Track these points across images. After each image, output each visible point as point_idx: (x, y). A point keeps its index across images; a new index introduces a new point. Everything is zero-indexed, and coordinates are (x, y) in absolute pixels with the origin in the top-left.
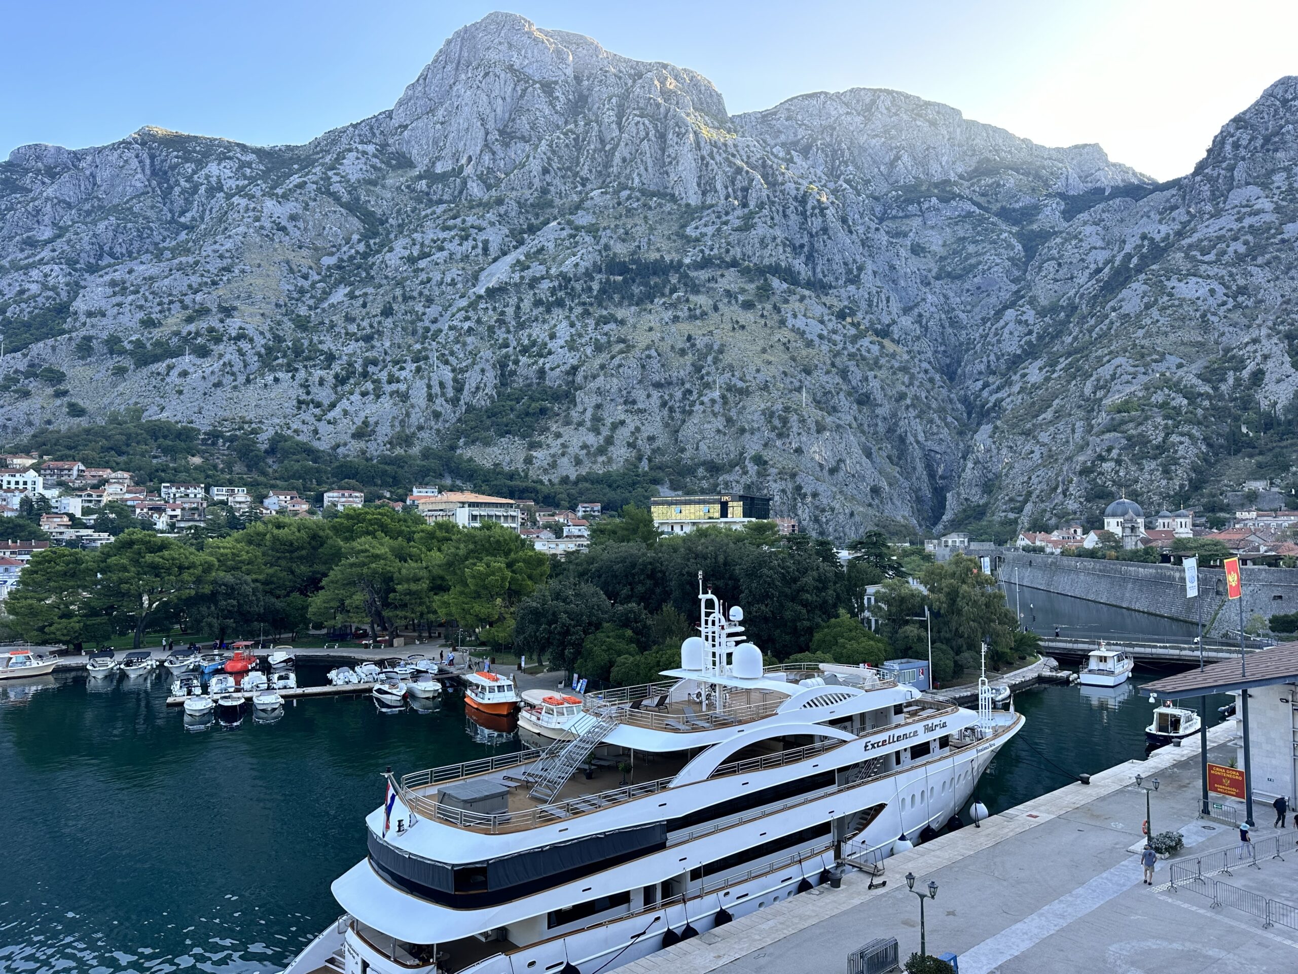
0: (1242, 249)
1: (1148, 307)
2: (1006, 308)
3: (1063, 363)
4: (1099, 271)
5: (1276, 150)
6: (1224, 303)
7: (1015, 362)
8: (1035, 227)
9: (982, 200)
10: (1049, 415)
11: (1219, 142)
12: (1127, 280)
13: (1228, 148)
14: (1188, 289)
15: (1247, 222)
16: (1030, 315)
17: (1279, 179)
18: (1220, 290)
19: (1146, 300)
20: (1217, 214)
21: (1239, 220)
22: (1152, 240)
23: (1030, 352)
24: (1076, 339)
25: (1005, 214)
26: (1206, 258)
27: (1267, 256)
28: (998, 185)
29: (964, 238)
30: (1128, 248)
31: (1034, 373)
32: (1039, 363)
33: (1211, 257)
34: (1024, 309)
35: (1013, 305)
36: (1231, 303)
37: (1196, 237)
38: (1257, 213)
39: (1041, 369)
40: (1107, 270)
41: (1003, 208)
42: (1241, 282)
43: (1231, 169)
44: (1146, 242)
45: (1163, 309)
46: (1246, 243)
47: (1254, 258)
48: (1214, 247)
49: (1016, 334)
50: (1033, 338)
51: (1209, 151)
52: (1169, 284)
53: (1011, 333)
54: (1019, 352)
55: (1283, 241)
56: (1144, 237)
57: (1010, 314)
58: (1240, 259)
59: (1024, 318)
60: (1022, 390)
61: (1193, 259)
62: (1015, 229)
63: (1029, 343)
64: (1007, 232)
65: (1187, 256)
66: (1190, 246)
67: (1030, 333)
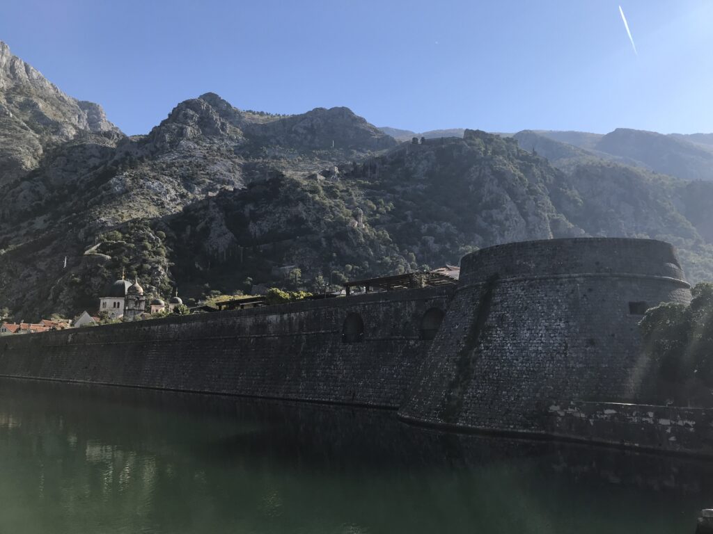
7: (24, 216)
10: (48, 250)
11: (176, 112)
12: (115, 174)
14: (154, 186)
15: (189, 159)
16: (42, 189)
20: (172, 151)
21: (184, 157)
22: (132, 157)
23: (38, 211)
24: (75, 204)
26: (165, 172)
30: (116, 158)
31: (40, 223)
32: (45, 217)
33: (168, 172)
34: (38, 183)
38: (193, 156)
39: (45, 221)
40: (101, 168)
43: (182, 128)
44: (128, 158)
49: (29, 198)
50: (42, 202)
52: (142, 181)
53: (25, 197)
54: (29, 210)
56: (127, 154)
57: (25, 184)
59: (37, 189)
62: (38, 136)
63: (38, 205)
67: (41, 199)
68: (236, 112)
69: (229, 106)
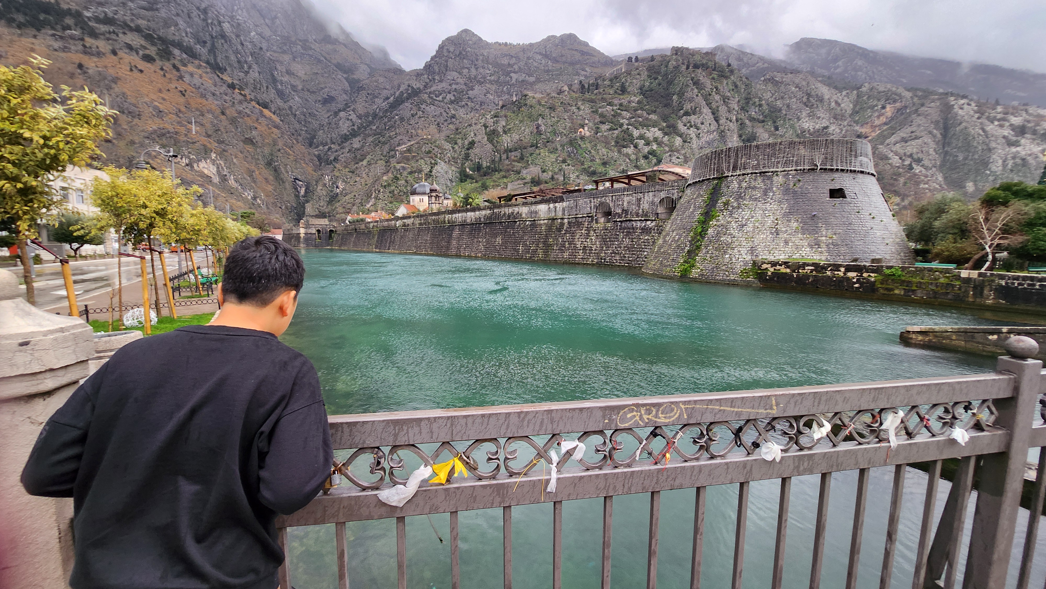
0: (453, 98)
1: (413, 115)
2: (340, 111)
3: (371, 139)
4: (388, 98)
5: (464, 58)
6: (446, 121)
7: (345, 138)
8: (355, 76)
9: (327, 56)
10: (365, 163)
11: (441, 47)
12: (403, 102)
13: (445, 51)
14: (431, 109)
15: (454, 86)
16: (353, 117)
17: (465, 71)
18: (445, 114)
19: (412, 112)
20: (441, 81)
21: (450, 85)
22: (412, 88)
23: (354, 134)
24: (378, 127)
25: (339, 66)
26: (438, 99)
27: (463, 103)
28: (335, 51)
29: (317, 73)
30: (401, 89)
31: (356, 143)
32: (359, 139)
33: (440, 98)
34: (350, 113)
35: (344, 110)
36: (449, 121)
37: (432, 89)
38: (457, 84)
39: (360, 141)
40: (392, 98)
41: (338, 63)
42: (453, 112)
43: (447, 61)
44: (410, 88)
45: (420, 117)
46: (454, 95)
47: (458, 103)
48: (441, 94)
49: (346, 125)
50: (356, 127)
51: (437, 52)
52: (423, 106)
54: (348, 134)
55: (469, 98)
56: (409, 86)
57: (342, 114)
58: (452, 102)
59: (350, 118)
60: (350, 151)
61: (432, 98)
62: (345, 76)
63: (353, 130)
64: (340, 75)
65: (429, 97)
66: (430, 93)
67: (354, 125)
68: (487, 43)
69: (480, 39)
